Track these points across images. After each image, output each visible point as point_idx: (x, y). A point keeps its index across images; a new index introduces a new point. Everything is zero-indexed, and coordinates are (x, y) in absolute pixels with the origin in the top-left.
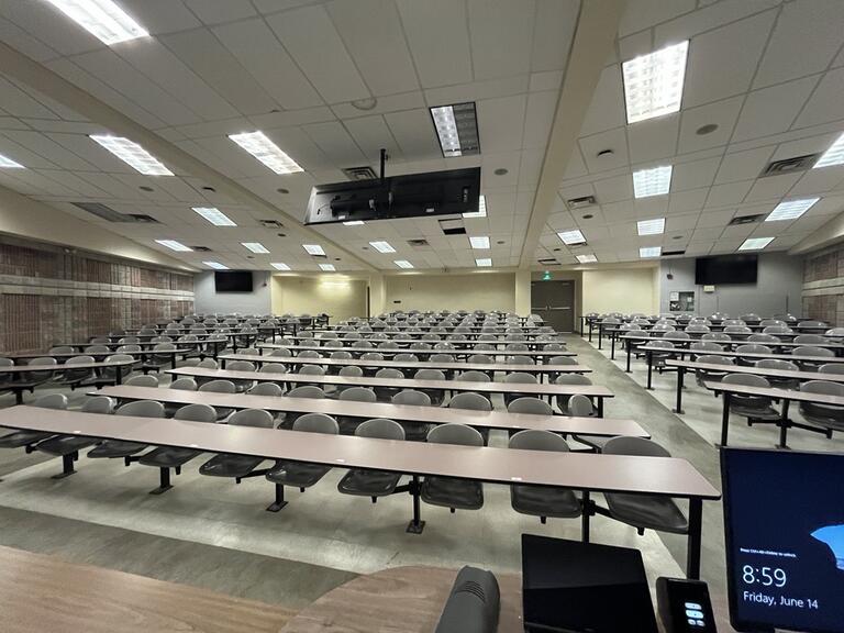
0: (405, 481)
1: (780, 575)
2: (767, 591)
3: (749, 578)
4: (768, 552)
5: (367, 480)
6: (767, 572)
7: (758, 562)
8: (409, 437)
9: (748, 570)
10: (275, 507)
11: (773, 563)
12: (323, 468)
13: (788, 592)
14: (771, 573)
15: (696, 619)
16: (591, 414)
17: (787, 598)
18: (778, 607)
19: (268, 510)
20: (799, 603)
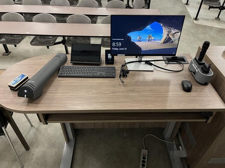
0: (60, 39)
1: (120, 44)
2: (117, 47)
3: (114, 45)
4: (118, 39)
5: (43, 40)
6: (117, 43)
7: (116, 41)
8: (58, 21)
9: (114, 43)
10: (6, 54)
11: (119, 41)
12: (22, 36)
13: (121, 47)
14: (118, 44)
15: (110, 57)
16: (143, 7)
17: (121, 48)
18: (119, 50)
19: (3, 55)
20: (123, 49)
